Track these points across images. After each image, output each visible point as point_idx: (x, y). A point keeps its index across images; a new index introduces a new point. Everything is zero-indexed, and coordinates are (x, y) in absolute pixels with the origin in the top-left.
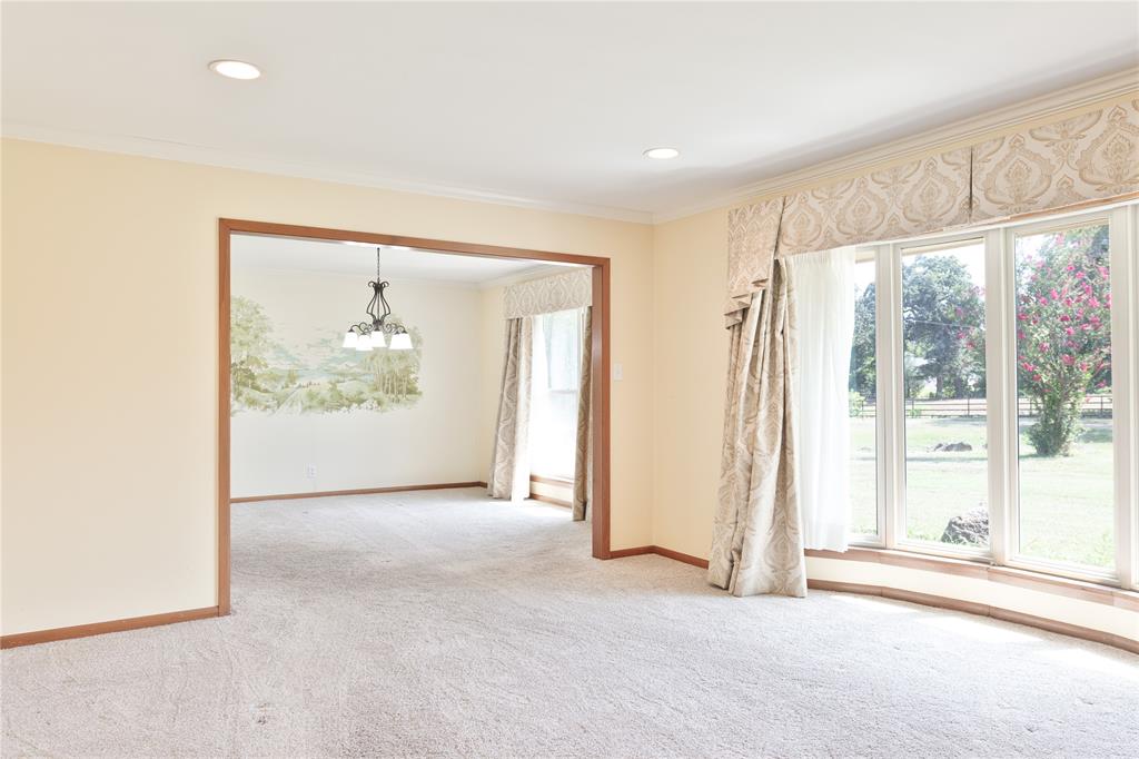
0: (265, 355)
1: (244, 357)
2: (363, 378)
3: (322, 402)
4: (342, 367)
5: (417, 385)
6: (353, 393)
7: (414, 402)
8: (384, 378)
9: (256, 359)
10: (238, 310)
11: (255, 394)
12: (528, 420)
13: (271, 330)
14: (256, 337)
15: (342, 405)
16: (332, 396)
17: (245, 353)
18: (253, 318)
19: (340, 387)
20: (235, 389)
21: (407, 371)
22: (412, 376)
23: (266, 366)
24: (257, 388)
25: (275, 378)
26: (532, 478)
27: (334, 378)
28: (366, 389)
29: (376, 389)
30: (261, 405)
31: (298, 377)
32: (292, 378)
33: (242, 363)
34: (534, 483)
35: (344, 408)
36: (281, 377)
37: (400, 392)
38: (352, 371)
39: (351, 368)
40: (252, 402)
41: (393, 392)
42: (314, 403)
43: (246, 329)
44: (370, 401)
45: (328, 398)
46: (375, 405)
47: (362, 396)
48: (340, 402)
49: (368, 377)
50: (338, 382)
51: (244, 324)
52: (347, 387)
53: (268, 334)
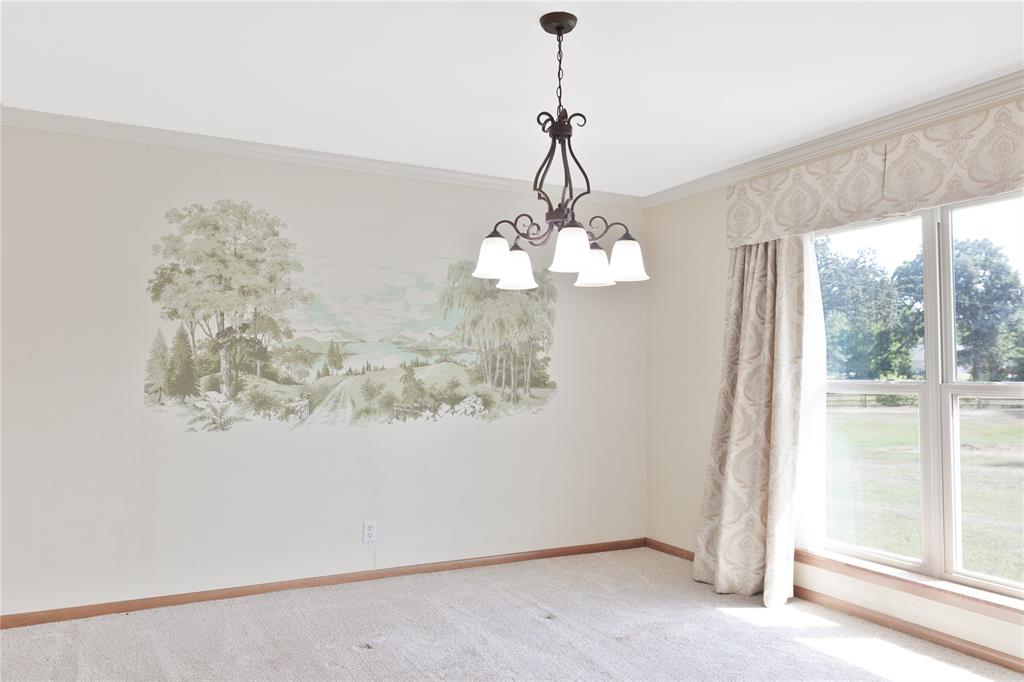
0: (288, 313)
1: (248, 317)
2: (458, 358)
3: (389, 402)
4: (423, 338)
5: (548, 371)
6: (442, 385)
7: (543, 400)
8: (495, 358)
9: (271, 321)
10: (239, 228)
11: (269, 388)
12: (795, 443)
13: (299, 267)
14: (272, 279)
15: (423, 408)
16: (405, 391)
17: (251, 309)
18: (265, 244)
19: (420, 374)
20: (231, 379)
21: (532, 346)
22: (540, 356)
23: (289, 334)
24: (272, 376)
25: (305, 357)
26: (799, 556)
27: (409, 358)
28: (464, 379)
29: (481, 379)
30: (278, 406)
31: (347, 355)
32: (336, 357)
33: (244, 327)
34: (803, 567)
35: (427, 413)
36: (317, 355)
37: (521, 383)
38: (440, 346)
39: (439, 340)
40: (262, 403)
41: (508, 383)
42: (375, 403)
43: (253, 264)
44: (473, 398)
45: (398, 393)
46: (479, 406)
47: (457, 391)
48: (421, 401)
49: (464, 356)
50: (417, 364)
51: (250, 254)
52: (433, 376)
53: (294, 275)
